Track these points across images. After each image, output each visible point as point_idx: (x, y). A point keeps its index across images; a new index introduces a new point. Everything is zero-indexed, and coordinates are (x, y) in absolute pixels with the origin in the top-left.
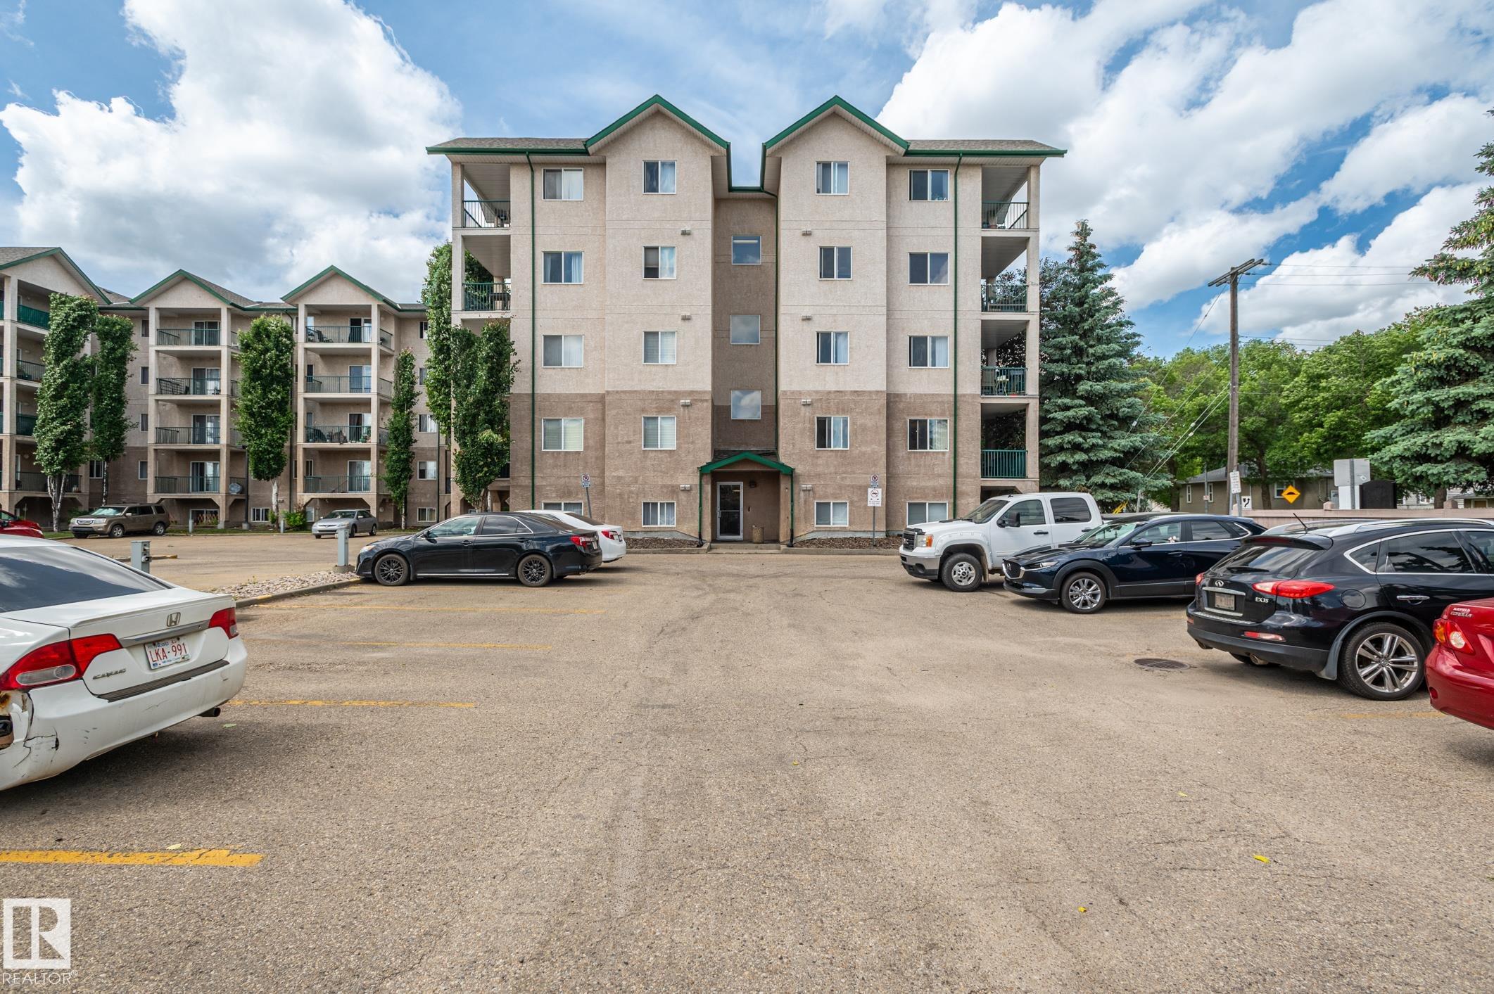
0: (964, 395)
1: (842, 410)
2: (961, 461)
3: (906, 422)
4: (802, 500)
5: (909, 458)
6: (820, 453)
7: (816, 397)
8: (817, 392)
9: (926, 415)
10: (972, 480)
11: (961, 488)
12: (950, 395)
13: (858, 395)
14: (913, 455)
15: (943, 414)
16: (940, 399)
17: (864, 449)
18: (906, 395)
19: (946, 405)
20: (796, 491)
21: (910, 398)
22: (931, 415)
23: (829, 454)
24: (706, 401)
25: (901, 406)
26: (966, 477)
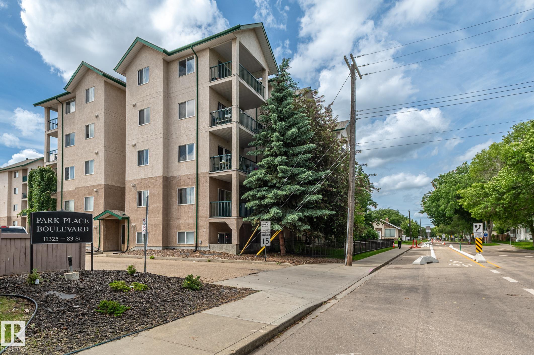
0: (201, 173)
1: (147, 187)
2: (200, 209)
3: (177, 190)
4: (132, 232)
5: (178, 209)
6: (139, 208)
7: (137, 182)
8: (137, 180)
9: (185, 186)
10: (205, 219)
11: (200, 223)
12: (194, 174)
13: (152, 179)
14: (180, 207)
15: (192, 185)
16: (191, 177)
17: (154, 206)
18: (177, 176)
19: (193, 180)
20: (130, 227)
21: (179, 178)
22: (187, 186)
23: (142, 209)
24: (102, 188)
25: (175, 182)
26: (202, 217)
